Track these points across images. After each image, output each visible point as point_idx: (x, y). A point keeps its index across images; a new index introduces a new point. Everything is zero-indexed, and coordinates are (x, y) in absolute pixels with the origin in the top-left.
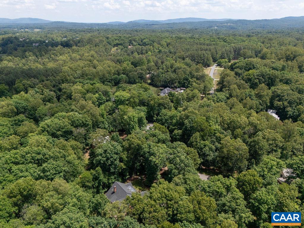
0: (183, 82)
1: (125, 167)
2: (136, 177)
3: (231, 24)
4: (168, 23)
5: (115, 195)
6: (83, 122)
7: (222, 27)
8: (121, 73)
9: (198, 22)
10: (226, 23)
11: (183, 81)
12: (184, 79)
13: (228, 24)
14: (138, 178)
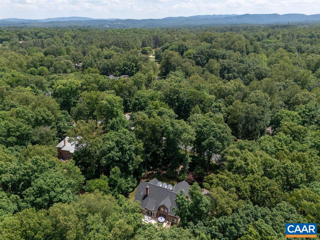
0: (123, 69)
1: (142, 161)
2: (149, 173)
3: (122, 23)
4: (51, 22)
5: (150, 199)
6: (43, 118)
7: (114, 26)
8: (38, 65)
9: (86, 21)
10: (117, 22)
11: (123, 67)
12: (124, 66)
13: (119, 23)
14: (152, 173)
